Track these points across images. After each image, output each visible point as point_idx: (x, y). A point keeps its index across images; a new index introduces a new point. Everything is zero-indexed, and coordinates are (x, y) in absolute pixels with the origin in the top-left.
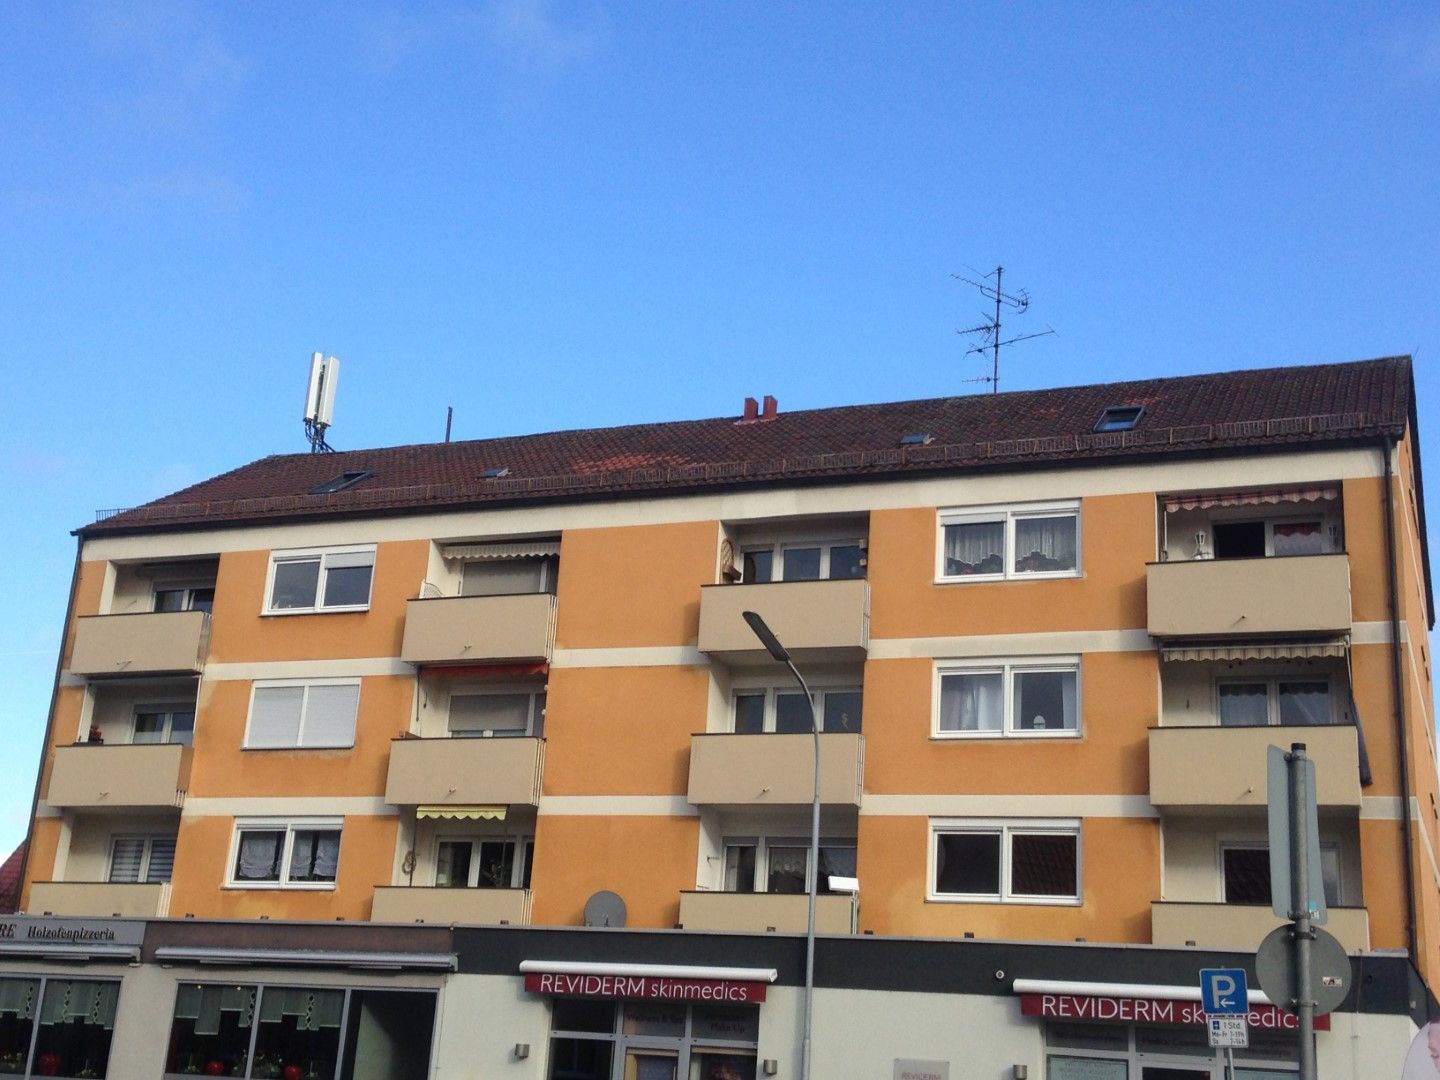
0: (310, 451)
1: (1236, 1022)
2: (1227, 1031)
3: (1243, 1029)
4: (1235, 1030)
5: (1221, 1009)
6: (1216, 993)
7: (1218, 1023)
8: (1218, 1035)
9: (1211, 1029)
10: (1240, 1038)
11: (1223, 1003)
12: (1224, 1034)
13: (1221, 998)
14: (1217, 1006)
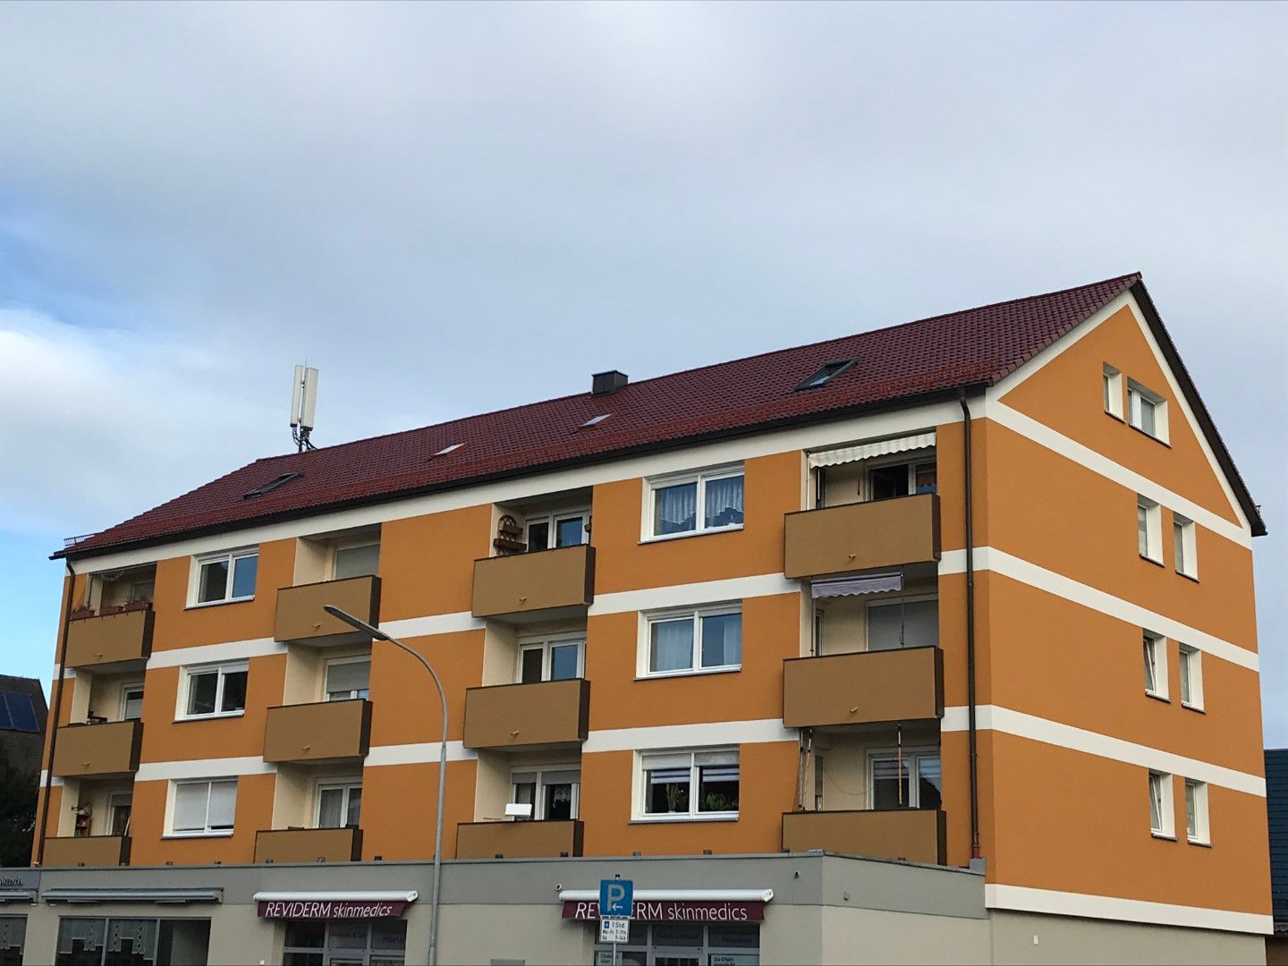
0: (296, 451)
1: (622, 922)
2: (614, 929)
3: (626, 929)
4: (619, 929)
5: (613, 912)
6: (610, 898)
7: (608, 923)
8: (607, 933)
9: (603, 928)
10: (623, 935)
11: (614, 907)
12: (612, 932)
13: (613, 903)
14: (609, 909)
